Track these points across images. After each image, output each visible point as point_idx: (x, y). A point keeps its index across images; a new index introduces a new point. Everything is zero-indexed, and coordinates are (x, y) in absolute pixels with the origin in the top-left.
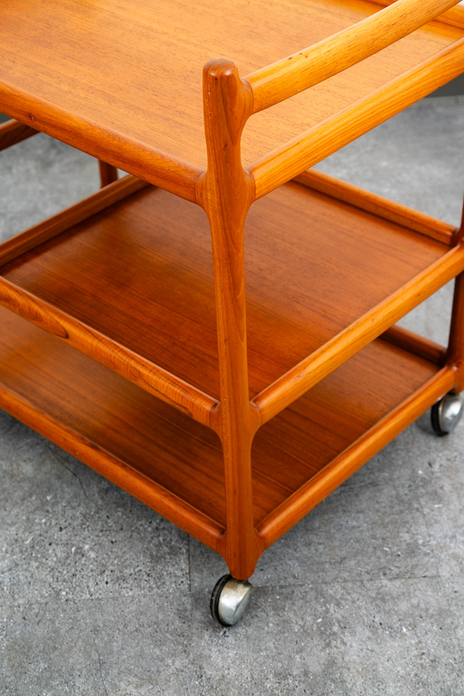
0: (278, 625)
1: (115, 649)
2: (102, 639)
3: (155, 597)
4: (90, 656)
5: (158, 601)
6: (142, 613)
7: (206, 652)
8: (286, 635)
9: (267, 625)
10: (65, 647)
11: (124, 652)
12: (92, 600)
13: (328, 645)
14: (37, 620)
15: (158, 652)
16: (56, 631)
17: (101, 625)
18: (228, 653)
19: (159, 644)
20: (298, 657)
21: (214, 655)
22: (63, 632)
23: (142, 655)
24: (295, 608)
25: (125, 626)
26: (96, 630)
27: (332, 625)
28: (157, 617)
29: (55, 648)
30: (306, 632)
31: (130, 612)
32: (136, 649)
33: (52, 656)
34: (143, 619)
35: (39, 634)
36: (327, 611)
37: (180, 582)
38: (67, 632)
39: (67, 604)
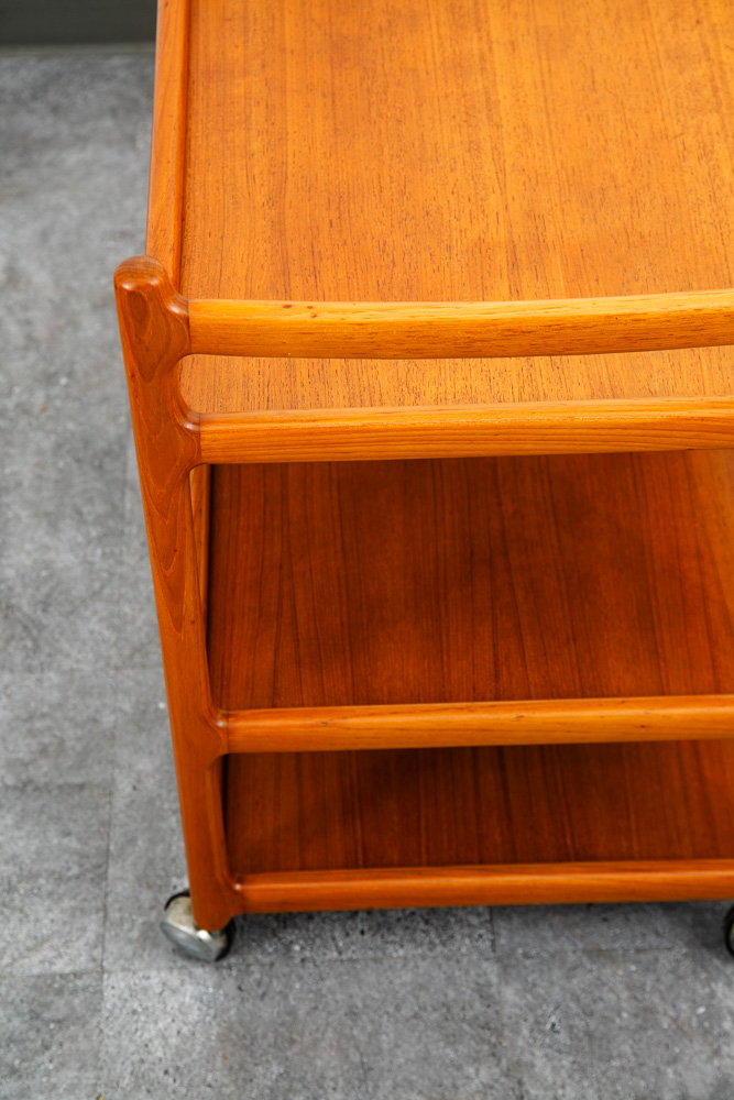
0: (636, 1016)
1: (385, 1046)
2: (363, 1029)
3: (440, 960)
4: (347, 1057)
5: (445, 967)
6: (422, 987)
7: (527, 1058)
8: (650, 1033)
9: (619, 1014)
10: (307, 1039)
11: (399, 1052)
12: (342, 961)
13: (717, 1053)
14: (260, 991)
15: (452, 1055)
16: (292, 1012)
17: (360, 1005)
18: (560, 1060)
19: (452, 1040)
20: (670, 1071)
21: (539, 1063)
22: (301, 1013)
23: (426, 1058)
24: (662, 987)
25: (398, 1008)
26: (352, 1014)
27: (721, 1019)
28: (446, 995)
29: (292, 1042)
30: (680, 1030)
31: (403, 985)
32: (418, 1047)
33: (289, 1054)
34: (424, 997)
35: (266, 1016)
36: (712, 995)
37: (476, 936)
38: (308, 1014)
39: (303, 967)
